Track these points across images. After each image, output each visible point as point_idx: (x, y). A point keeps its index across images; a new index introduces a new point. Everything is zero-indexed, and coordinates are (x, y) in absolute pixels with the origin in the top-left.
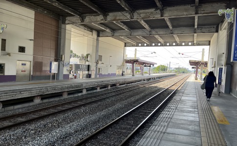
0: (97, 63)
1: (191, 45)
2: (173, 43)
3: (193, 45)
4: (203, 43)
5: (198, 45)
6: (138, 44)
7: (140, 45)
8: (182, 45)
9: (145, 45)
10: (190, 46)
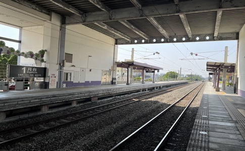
0: (61, 65)
1: (210, 40)
2: (182, 38)
3: (213, 39)
4: (228, 36)
5: (219, 40)
6: (134, 41)
7: (136, 41)
8: (195, 41)
9: (143, 41)
10: (207, 40)
